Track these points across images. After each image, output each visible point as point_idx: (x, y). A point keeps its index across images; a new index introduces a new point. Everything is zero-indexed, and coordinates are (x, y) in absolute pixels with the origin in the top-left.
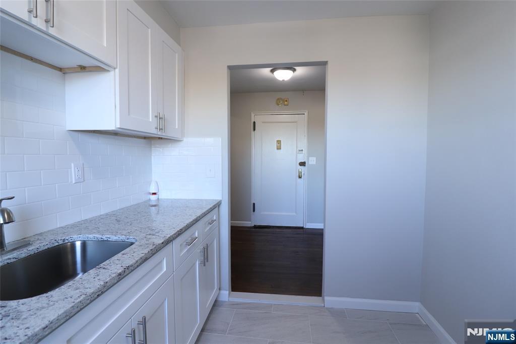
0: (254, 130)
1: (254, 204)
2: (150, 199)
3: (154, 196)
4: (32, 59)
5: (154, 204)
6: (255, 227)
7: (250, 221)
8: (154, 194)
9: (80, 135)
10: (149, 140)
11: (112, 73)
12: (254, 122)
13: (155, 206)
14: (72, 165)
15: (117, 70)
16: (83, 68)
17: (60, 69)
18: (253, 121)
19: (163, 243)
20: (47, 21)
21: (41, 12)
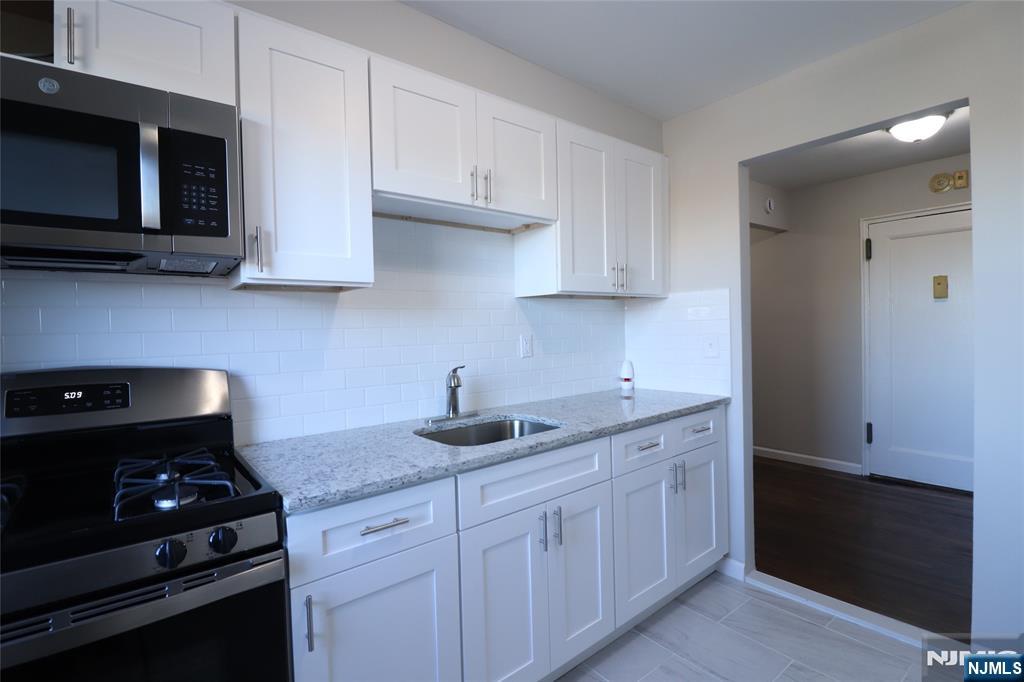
0: (869, 257)
1: (870, 426)
2: (621, 389)
3: (627, 383)
4: (484, 228)
5: (626, 395)
6: (873, 478)
7: (860, 463)
8: (627, 380)
9: (530, 303)
10: (622, 301)
11: (554, 226)
12: (869, 242)
13: (628, 398)
14: (520, 337)
15: (558, 222)
16: (527, 227)
17: (509, 231)
18: (864, 237)
19: (591, 432)
20: (486, 198)
21: (481, 191)
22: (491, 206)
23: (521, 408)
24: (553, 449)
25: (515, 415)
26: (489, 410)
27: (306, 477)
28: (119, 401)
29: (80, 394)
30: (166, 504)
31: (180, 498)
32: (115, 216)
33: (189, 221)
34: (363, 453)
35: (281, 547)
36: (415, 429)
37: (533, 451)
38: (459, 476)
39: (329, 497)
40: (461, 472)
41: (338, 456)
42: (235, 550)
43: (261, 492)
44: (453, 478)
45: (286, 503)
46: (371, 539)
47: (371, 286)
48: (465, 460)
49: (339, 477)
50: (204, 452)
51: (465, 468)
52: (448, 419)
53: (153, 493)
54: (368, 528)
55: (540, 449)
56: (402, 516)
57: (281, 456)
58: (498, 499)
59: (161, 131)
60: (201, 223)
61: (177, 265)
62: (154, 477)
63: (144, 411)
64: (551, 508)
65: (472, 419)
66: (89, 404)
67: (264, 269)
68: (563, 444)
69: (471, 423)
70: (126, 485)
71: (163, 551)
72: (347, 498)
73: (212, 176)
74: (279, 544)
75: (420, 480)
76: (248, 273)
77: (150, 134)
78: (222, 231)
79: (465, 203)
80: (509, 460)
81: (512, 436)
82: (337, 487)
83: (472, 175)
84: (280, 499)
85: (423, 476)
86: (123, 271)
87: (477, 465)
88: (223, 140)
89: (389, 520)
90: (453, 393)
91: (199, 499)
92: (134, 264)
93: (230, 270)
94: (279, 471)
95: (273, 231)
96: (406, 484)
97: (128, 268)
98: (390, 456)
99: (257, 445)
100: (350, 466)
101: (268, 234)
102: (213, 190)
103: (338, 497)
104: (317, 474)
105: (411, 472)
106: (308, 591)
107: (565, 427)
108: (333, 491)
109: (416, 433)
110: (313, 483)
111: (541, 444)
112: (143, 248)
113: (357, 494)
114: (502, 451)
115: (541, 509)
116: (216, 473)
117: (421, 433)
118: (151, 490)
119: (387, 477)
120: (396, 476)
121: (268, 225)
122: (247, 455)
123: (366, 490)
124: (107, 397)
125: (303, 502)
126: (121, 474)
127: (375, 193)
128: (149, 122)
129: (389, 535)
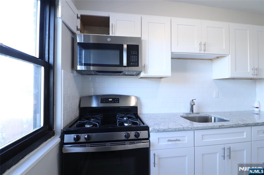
2: (254, 110)
3: (257, 109)
4: (202, 59)
5: (257, 113)
11: (228, 57)
14: (214, 91)
15: (230, 55)
16: (218, 57)
17: (211, 60)
19: (243, 124)
20: (204, 50)
21: (203, 49)
22: (205, 53)
23: (214, 113)
24: (228, 128)
25: (212, 115)
26: (203, 112)
27: (154, 124)
28: (118, 101)
29: (111, 100)
30: (126, 125)
31: (129, 124)
32: (119, 64)
33: (132, 64)
34: (167, 120)
35: (149, 140)
36: (180, 115)
37: (220, 127)
38: (195, 131)
39: (160, 130)
40: (196, 130)
41: (161, 120)
42: (139, 138)
43: (144, 125)
44: (193, 131)
45: (150, 129)
46: (170, 143)
47: (170, 77)
48: (197, 126)
49: (162, 125)
50: (132, 114)
51: (197, 129)
52: (190, 114)
53: (123, 122)
54: (169, 140)
55: (223, 127)
56: (178, 138)
57: (148, 117)
58: (208, 140)
59: (127, 45)
60: (134, 64)
61: (129, 73)
62: (123, 118)
63: (122, 104)
64: (227, 147)
65: (198, 115)
66: (113, 102)
67: (146, 73)
68: (232, 127)
69: (197, 116)
70: (119, 119)
71: (126, 134)
72: (164, 131)
73: (136, 53)
74: (148, 139)
75: (184, 130)
76: (142, 75)
77: (125, 46)
78: (138, 66)
79: (198, 53)
80: (212, 129)
81: (211, 122)
82: (162, 127)
83: (200, 44)
84: (149, 128)
85: (185, 129)
86: (119, 75)
87: (201, 128)
88: (138, 45)
89: (175, 139)
90: (192, 107)
91: (132, 125)
92: (121, 73)
93: (138, 74)
94: (148, 121)
95: (148, 64)
96: (179, 130)
97: (120, 74)
98: (175, 122)
99: (142, 114)
100: (164, 123)
101: (147, 65)
102: (136, 57)
103: (162, 130)
104: (157, 123)
105: (181, 127)
106: (155, 152)
107: (232, 121)
108: (161, 128)
109: (181, 116)
110: (156, 125)
111: (223, 125)
112: (123, 70)
113: (167, 130)
114: (209, 125)
115: (222, 146)
116: (135, 119)
117: (182, 117)
118: (123, 121)
119: (175, 127)
120: (176, 127)
121: (147, 63)
122: (141, 116)
123: (169, 130)
124: (116, 101)
125: (154, 130)
126: (118, 117)
127: (172, 53)
128: (125, 44)
129: (174, 143)
